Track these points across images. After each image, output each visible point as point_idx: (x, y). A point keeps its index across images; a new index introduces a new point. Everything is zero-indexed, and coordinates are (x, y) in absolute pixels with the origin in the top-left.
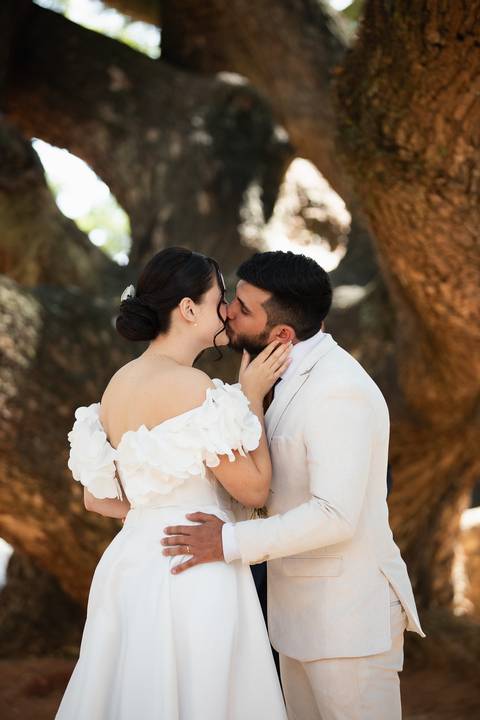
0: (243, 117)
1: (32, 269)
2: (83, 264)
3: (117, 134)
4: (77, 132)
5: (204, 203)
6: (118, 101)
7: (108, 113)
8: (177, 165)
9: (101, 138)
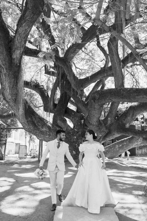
0: (82, 117)
1: (65, 129)
2: (69, 128)
3: (73, 118)
4: (70, 117)
5: (79, 123)
6: (73, 115)
7: (72, 116)
8: (77, 120)
9: (72, 118)
